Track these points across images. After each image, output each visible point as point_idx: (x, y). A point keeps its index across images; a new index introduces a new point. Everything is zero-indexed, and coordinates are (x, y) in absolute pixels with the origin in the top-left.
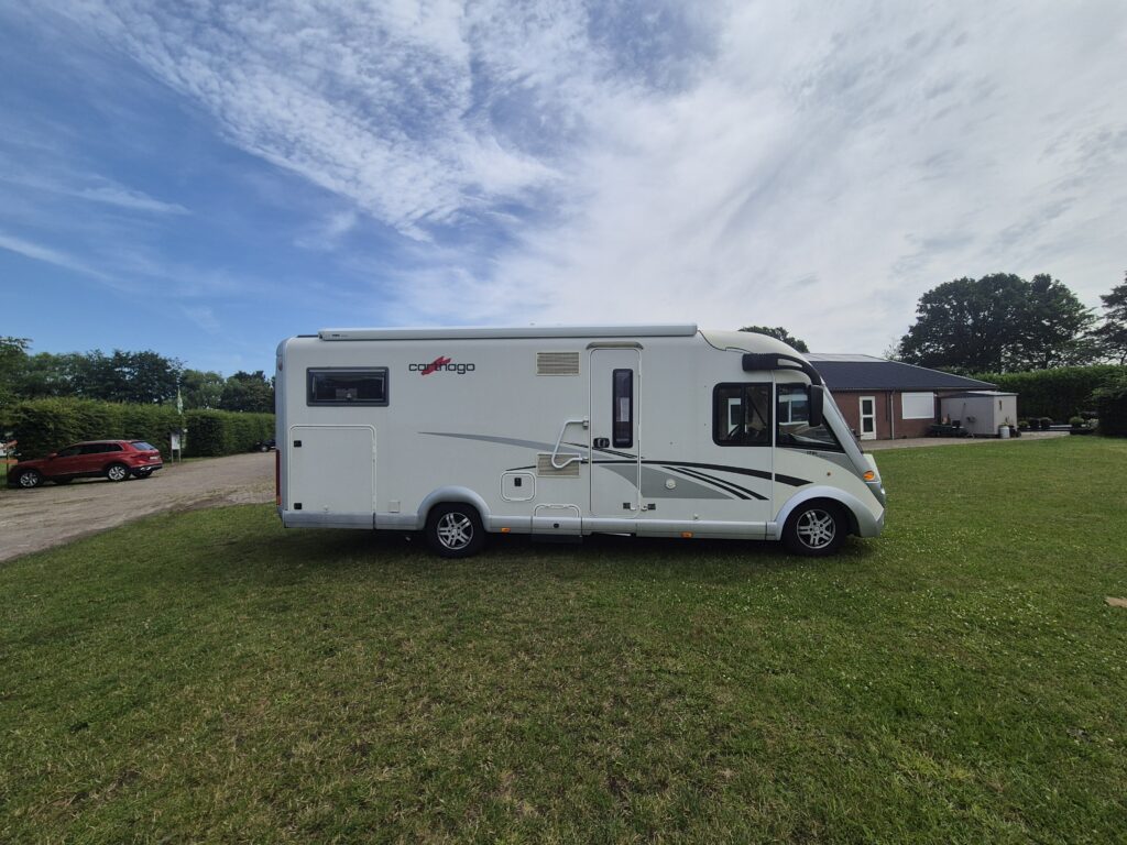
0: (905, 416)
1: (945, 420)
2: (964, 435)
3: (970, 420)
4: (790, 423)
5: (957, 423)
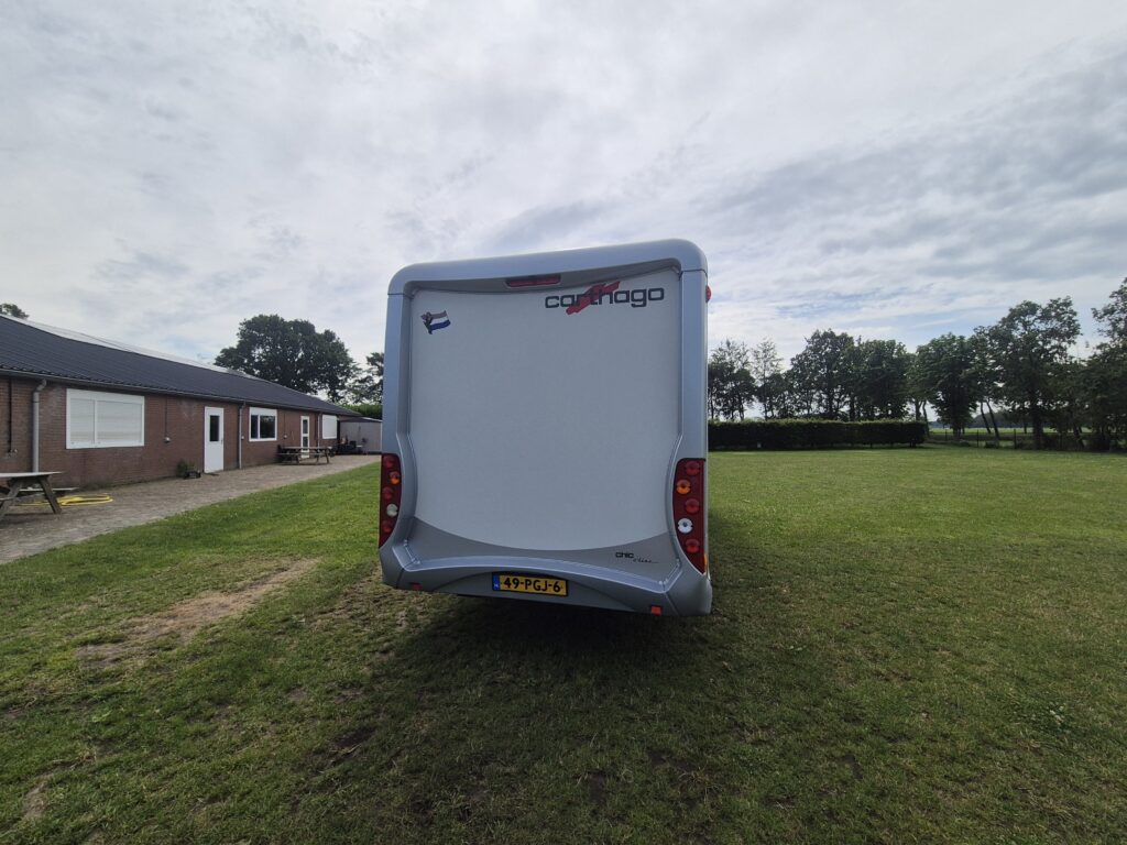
0: (324, 437)
1: (344, 440)
2: (360, 452)
3: (364, 441)
4: (259, 439)
5: (353, 443)
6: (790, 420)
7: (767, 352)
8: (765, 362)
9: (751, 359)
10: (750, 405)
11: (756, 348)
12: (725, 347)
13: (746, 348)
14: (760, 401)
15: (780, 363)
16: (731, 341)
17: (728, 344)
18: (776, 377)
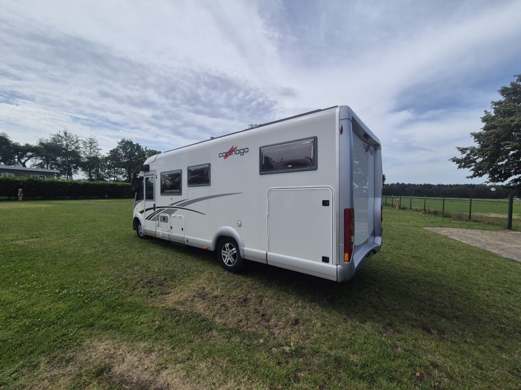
6: (101, 182)
7: (91, 143)
8: (91, 149)
9: (81, 145)
10: (76, 172)
11: (85, 140)
12: (62, 134)
13: (79, 139)
14: (83, 170)
15: (100, 151)
16: (67, 132)
17: (66, 134)
18: (96, 158)
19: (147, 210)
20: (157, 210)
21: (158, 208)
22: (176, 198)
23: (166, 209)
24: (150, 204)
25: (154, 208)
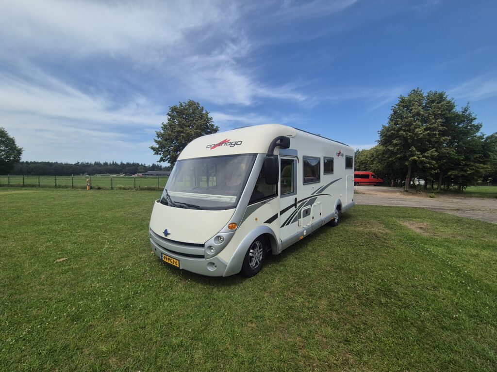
19: (282, 212)
20: (298, 205)
21: (299, 202)
22: (315, 187)
23: (308, 200)
24: (289, 200)
25: (295, 205)
